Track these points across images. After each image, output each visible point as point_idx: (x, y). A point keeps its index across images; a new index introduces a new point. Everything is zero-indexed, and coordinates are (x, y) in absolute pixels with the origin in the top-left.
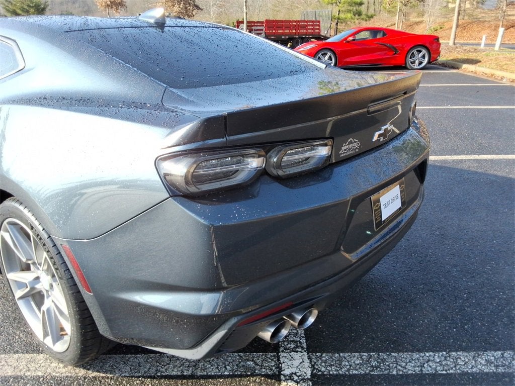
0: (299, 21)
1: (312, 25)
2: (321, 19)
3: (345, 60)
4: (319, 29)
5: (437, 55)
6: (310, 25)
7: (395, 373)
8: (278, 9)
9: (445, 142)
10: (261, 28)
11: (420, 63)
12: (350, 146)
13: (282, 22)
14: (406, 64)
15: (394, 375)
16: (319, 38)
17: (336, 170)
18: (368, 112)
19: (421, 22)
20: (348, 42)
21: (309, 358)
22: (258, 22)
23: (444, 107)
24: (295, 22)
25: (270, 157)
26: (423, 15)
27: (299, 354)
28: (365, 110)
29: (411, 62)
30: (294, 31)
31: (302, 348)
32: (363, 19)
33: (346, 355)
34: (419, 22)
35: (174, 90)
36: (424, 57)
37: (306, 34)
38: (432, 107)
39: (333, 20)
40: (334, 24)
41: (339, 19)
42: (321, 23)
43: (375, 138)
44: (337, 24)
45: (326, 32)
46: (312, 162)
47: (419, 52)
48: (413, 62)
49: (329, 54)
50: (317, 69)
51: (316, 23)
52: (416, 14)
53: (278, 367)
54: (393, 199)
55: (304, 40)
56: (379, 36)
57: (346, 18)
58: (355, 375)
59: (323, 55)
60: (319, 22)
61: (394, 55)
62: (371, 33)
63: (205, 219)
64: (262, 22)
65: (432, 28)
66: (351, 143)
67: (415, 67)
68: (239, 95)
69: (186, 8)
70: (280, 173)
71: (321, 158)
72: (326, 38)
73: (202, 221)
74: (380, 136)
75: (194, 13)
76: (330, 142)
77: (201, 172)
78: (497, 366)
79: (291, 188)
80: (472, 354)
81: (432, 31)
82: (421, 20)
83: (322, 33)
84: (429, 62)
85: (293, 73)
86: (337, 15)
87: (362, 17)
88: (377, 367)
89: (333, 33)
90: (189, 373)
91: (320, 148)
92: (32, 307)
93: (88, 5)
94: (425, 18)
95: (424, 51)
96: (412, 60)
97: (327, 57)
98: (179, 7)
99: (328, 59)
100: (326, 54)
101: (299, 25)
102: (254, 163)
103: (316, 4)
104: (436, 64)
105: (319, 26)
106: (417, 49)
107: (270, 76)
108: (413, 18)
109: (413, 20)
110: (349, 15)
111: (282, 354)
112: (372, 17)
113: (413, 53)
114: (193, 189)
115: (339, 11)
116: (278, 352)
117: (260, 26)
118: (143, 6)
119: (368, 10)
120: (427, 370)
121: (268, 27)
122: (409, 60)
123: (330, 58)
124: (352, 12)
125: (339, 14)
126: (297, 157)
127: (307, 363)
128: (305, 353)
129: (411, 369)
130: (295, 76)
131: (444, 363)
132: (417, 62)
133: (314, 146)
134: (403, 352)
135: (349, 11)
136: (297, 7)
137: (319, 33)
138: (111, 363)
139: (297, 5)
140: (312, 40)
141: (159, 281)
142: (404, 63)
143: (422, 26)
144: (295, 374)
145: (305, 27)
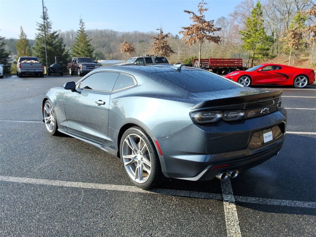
0: (229, 59)
1: (237, 61)
2: (243, 58)
3: (256, 81)
4: (242, 64)
5: (313, 80)
6: (236, 61)
7: (269, 204)
8: (217, 51)
9: (309, 126)
10: (207, 63)
11: (303, 85)
12: (251, 113)
13: (219, 59)
14: (294, 84)
15: (268, 205)
16: (242, 68)
17: (246, 121)
18: (258, 103)
19: (307, 60)
20: (259, 72)
21: (234, 197)
22: (206, 60)
23: (313, 109)
24: (227, 59)
25: (224, 114)
26: (309, 55)
27: (230, 196)
28: (257, 101)
29: (297, 84)
30: (226, 65)
31: (232, 194)
32: (269, 58)
33: (249, 197)
34: (305, 60)
35: (191, 93)
36: (305, 81)
37: (233, 66)
38: (306, 109)
39: (250, 58)
40: (251, 61)
41: (254, 58)
42: (243, 60)
43: (261, 112)
44: (253, 61)
45: (246, 65)
46: (238, 117)
47: (302, 78)
48: (298, 84)
49: (247, 78)
50: (240, 87)
51: (240, 60)
52: (304, 55)
53: (222, 198)
54: (269, 136)
55: (233, 70)
56: (277, 69)
57: (258, 58)
58: (253, 203)
59: (243, 78)
60: (242, 59)
61: (286, 79)
62: (272, 67)
63: (204, 130)
64: (208, 60)
65: (314, 63)
66: (252, 112)
67: (300, 87)
68: (213, 96)
69: (166, 52)
70: (227, 120)
71: (241, 116)
72: (246, 69)
73: (203, 131)
74: (263, 111)
75: (170, 55)
76: (244, 111)
77: (203, 117)
78: (312, 206)
79: (231, 125)
80: (303, 202)
81: (314, 65)
82: (308, 58)
83: (243, 66)
84: (308, 84)
85: (230, 88)
86: (253, 56)
87: (268, 57)
88: (262, 202)
89: (250, 66)
90: (188, 196)
91: (241, 113)
92: (130, 169)
93: (110, 48)
94: (310, 57)
95: (305, 78)
96: (297, 82)
97: (245, 80)
98: (162, 51)
99: (246, 81)
100: (245, 78)
101: (230, 61)
102: (219, 116)
103: (240, 48)
104: (313, 85)
105: (242, 62)
106: (300, 77)
107: (222, 89)
108: (302, 57)
109: (302, 58)
110: (260, 56)
111: (223, 195)
112: (274, 57)
113: (298, 79)
114: (201, 122)
115: (254, 54)
116: (222, 194)
117: (207, 62)
118: (140, 49)
119: (273, 52)
120: (282, 204)
121: (211, 62)
122: (296, 83)
123: (248, 80)
124: (262, 54)
125: (254, 55)
126: (233, 115)
127: (233, 198)
128: (233, 196)
129: (275, 203)
130: (231, 90)
131: (290, 203)
132: (301, 84)
133: (238, 112)
134: (273, 199)
135: (261, 54)
136: (229, 50)
137: (241, 66)
138: (158, 190)
139: (228, 49)
140: (237, 69)
141: (187, 151)
142: (293, 84)
143: (308, 62)
144: (229, 200)
145: (233, 62)
